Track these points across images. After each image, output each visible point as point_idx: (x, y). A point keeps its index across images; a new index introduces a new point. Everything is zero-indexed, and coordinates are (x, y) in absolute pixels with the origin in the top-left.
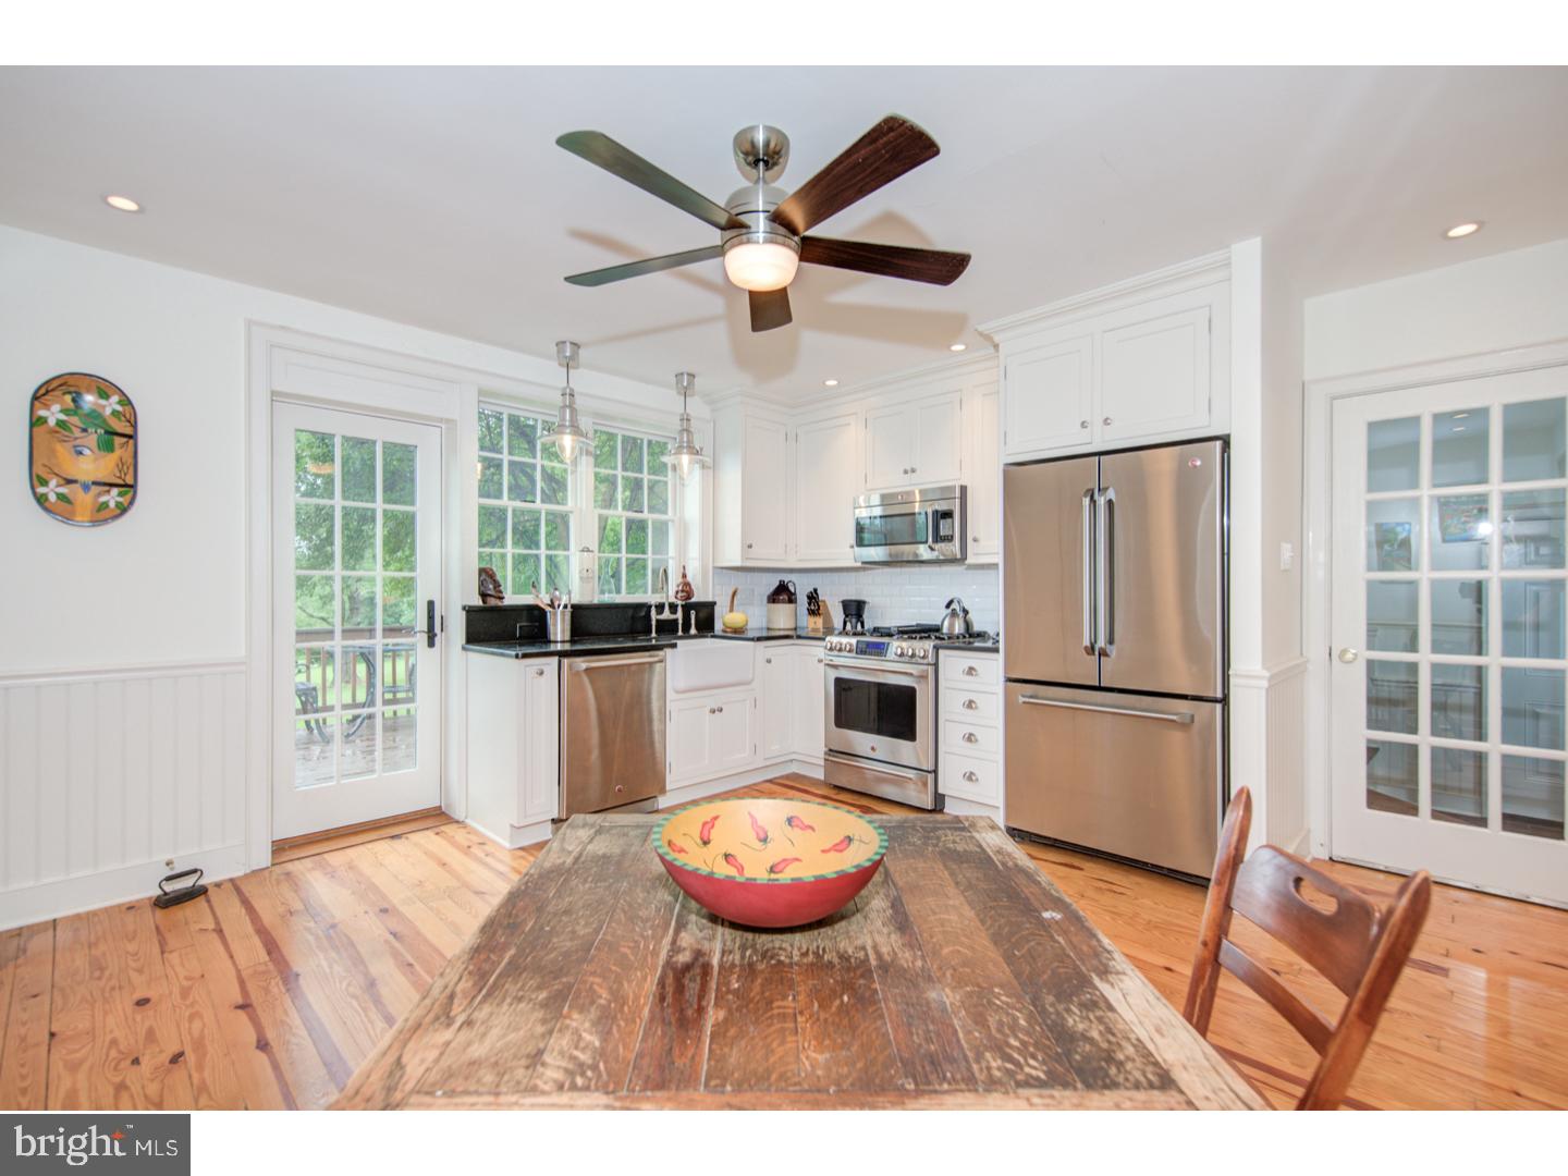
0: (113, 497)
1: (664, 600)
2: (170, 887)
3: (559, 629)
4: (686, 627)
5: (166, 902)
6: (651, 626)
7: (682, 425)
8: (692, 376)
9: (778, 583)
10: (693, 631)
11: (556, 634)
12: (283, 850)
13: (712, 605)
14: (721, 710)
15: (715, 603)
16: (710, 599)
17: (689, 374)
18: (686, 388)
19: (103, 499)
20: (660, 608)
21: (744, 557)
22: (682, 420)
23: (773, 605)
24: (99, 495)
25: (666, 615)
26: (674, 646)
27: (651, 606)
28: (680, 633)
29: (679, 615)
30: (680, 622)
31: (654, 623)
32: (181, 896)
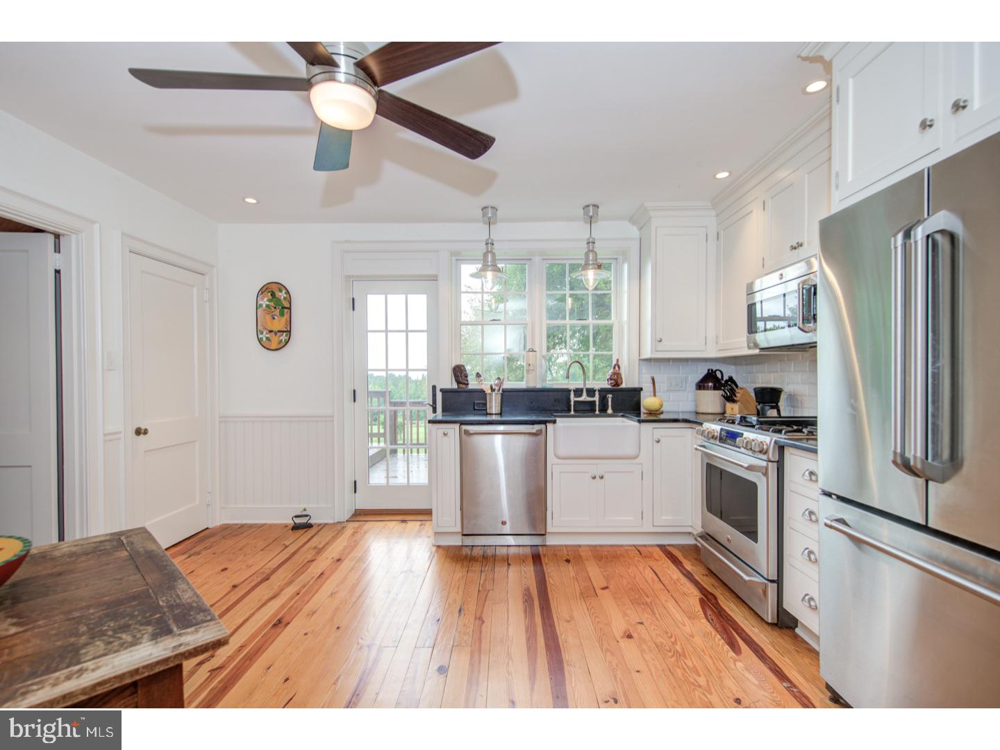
0: (284, 337)
1: (582, 386)
2: (298, 521)
3: (494, 405)
4: (603, 409)
5: (296, 527)
6: (571, 405)
7: (589, 247)
8: (596, 206)
9: (706, 372)
10: (610, 411)
11: (491, 407)
12: (360, 515)
13: (638, 391)
14: (602, 477)
15: (641, 389)
16: (636, 386)
17: (594, 206)
18: (591, 217)
19: (281, 338)
20: (578, 392)
21: (654, 350)
22: (588, 243)
23: (702, 392)
24: (280, 336)
25: (584, 398)
26: (554, 422)
27: (570, 391)
28: (597, 412)
29: (597, 398)
30: (597, 403)
31: (572, 403)
32: (302, 526)
